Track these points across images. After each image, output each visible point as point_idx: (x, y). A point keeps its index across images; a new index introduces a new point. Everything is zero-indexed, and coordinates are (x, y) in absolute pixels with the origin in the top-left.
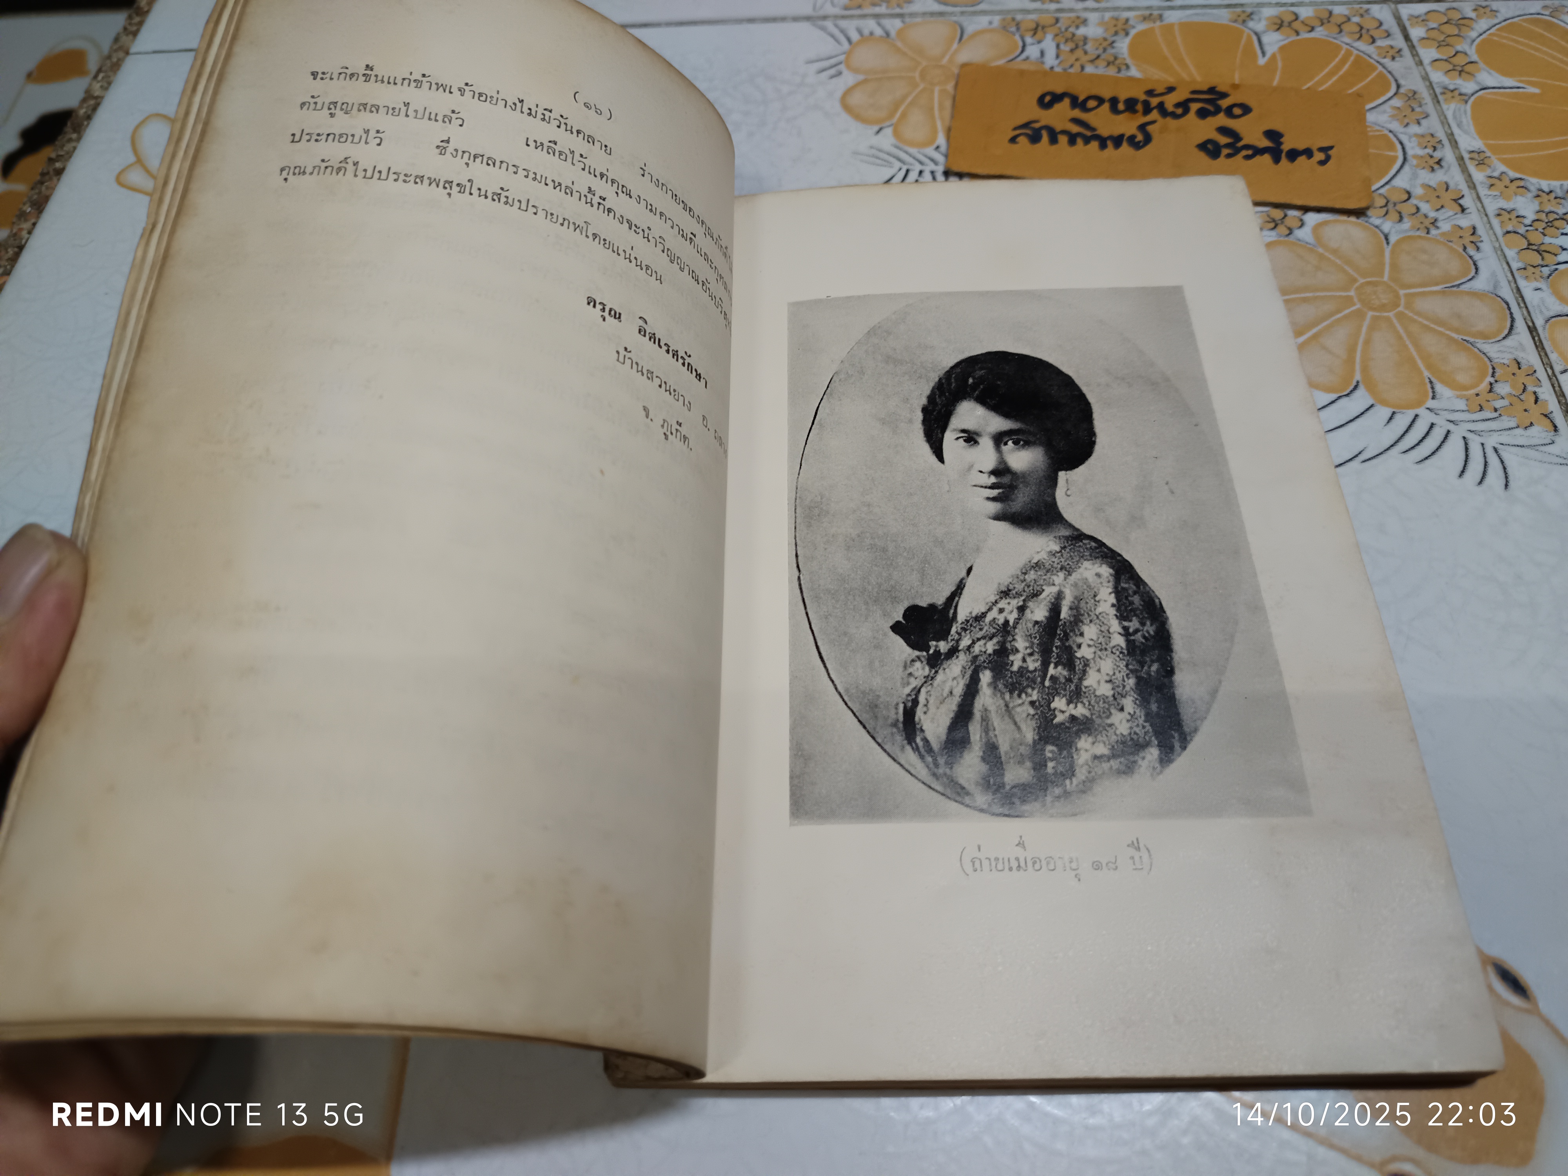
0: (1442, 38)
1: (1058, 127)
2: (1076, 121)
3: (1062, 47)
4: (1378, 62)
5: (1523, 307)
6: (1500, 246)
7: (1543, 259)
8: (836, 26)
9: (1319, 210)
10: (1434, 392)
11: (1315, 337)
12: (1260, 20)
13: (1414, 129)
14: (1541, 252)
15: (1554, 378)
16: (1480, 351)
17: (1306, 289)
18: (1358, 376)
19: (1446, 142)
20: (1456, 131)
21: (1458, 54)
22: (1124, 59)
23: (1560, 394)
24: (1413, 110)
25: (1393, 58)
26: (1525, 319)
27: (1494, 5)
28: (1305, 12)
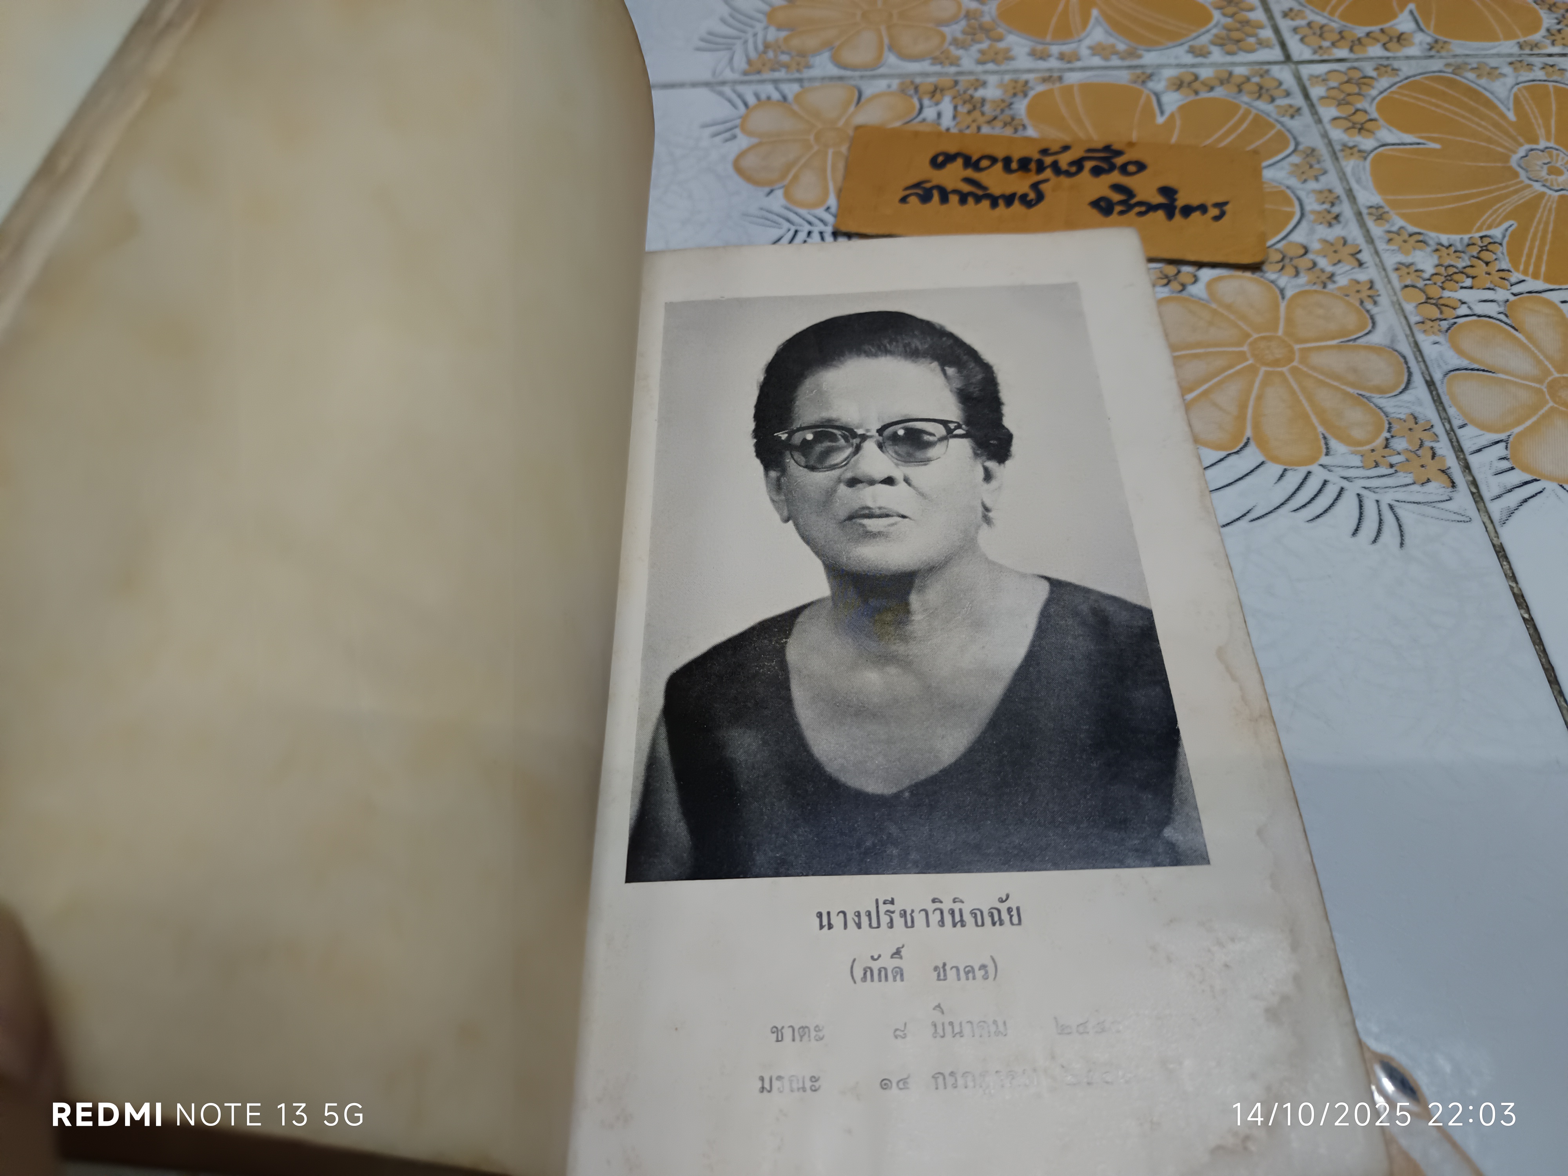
0: (1342, 96)
1: (950, 185)
2: (968, 181)
3: (960, 108)
4: (1277, 121)
5: (1420, 362)
6: (1398, 300)
7: (1441, 313)
8: (735, 91)
9: (1214, 265)
10: (1327, 448)
11: (1205, 393)
12: (1159, 80)
13: (1312, 185)
14: (1439, 306)
15: (1452, 433)
16: (1376, 406)
17: (1199, 345)
18: (1249, 433)
19: (1344, 197)
20: (1355, 187)
21: (1358, 113)
22: (1022, 120)
23: (1458, 449)
24: (1311, 167)
25: (1292, 117)
26: (1422, 373)
27: (1396, 64)
28: (1205, 73)
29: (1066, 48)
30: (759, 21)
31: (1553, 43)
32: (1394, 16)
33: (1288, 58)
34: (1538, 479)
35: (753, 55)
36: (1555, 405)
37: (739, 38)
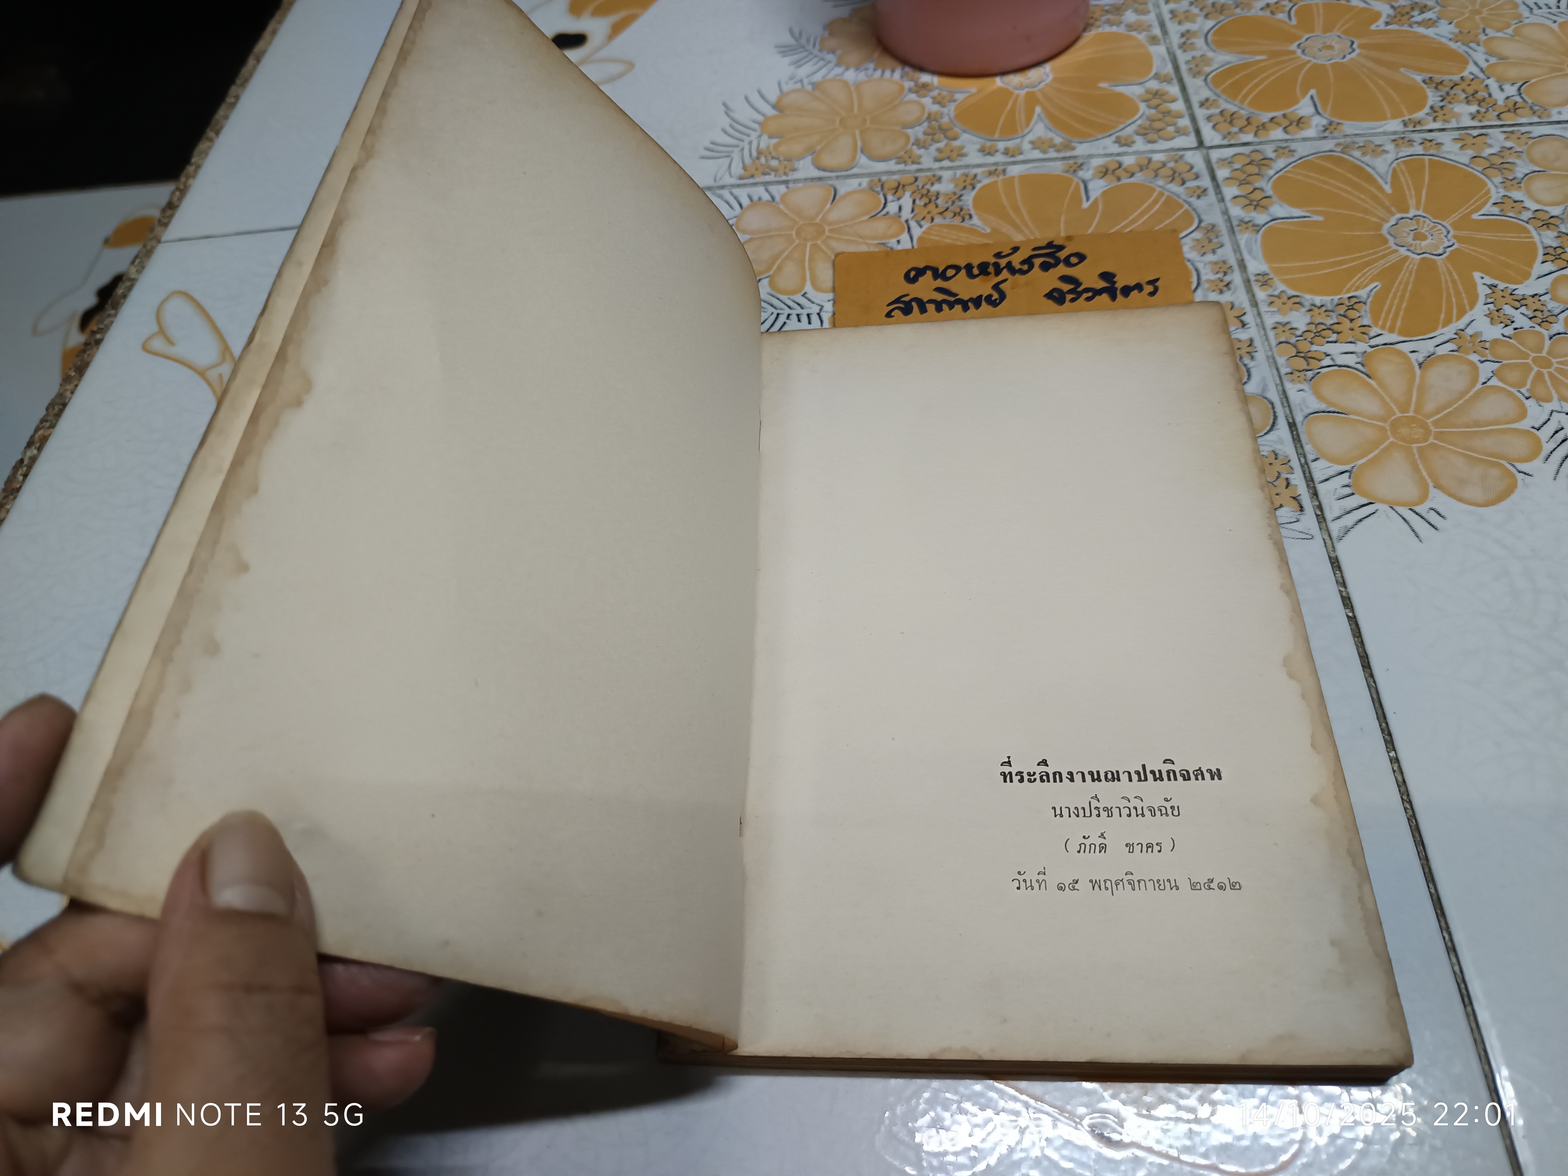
0: (1244, 176)
3: (917, 202)
4: (1185, 201)
5: (1286, 407)
6: (1273, 354)
7: (1308, 364)
8: (732, 194)
12: (1088, 169)
13: (1210, 257)
14: (1307, 359)
15: (1306, 466)
19: (1236, 267)
20: (1247, 257)
21: (1256, 191)
22: (969, 210)
23: (1309, 480)
24: (1210, 241)
25: (1199, 197)
26: (1286, 417)
27: (1293, 146)
28: (1128, 161)
29: (1010, 144)
30: (755, 130)
31: (1435, 120)
32: (1297, 102)
33: (1201, 144)
34: (1373, 502)
35: (748, 161)
36: (1395, 440)
37: (737, 146)
